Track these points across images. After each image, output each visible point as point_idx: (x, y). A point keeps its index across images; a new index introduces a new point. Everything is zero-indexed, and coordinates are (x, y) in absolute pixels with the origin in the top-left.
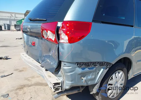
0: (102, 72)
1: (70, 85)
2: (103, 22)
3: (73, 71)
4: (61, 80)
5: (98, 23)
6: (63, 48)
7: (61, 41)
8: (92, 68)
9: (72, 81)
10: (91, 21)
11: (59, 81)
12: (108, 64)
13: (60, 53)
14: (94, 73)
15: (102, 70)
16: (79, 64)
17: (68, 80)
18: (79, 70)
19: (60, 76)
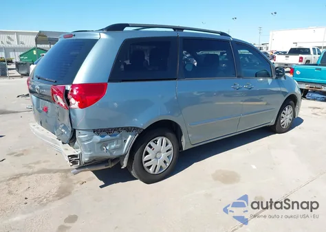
0: (130, 139)
1: (89, 156)
2: (123, 81)
3: (90, 140)
4: (79, 152)
5: (117, 82)
6: (75, 114)
7: (72, 106)
8: (115, 135)
9: (90, 151)
10: (106, 81)
11: (76, 153)
12: (136, 129)
13: (72, 120)
14: (120, 141)
15: (130, 136)
16: (97, 131)
17: (86, 151)
18: (97, 138)
19: (78, 148)
